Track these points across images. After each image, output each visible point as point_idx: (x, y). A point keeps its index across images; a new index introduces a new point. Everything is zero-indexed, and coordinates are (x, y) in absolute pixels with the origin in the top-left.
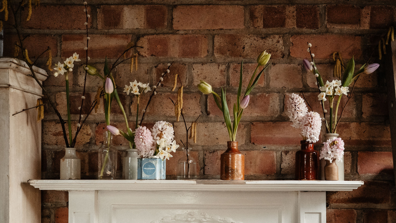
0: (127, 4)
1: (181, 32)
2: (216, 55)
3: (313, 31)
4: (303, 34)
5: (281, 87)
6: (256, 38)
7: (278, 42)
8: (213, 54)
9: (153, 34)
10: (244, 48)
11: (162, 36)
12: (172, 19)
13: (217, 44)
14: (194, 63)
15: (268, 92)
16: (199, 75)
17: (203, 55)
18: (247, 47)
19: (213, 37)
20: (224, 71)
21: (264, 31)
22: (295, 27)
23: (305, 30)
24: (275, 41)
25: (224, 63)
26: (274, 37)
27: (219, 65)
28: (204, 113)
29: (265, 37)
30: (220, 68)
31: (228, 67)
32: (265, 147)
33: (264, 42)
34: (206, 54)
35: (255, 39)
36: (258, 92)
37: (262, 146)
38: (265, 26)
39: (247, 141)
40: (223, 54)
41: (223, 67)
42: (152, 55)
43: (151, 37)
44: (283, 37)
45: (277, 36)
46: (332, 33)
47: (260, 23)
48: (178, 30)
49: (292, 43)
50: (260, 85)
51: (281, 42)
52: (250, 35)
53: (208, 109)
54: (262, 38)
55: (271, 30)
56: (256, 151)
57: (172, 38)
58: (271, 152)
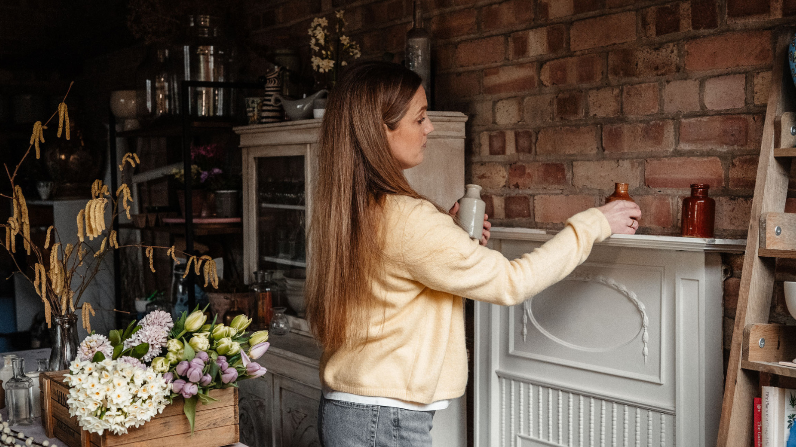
0: (532, 28)
1: (578, 53)
2: (610, 77)
3: (712, 31)
4: (699, 37)
5: (676, 110)
6: (649, 50)
7: (672, 52)
8: (607, 77)
9: (553, 59)
10: (637, 65)
11: (562, 60)
12: (569, 39)
13: (610, 62)
14: (590, 89)
15: (663, 119)
16: (594, 103)
17: (598, 79)
18: (640, 63)
19: (608, 54)
20: (618, 96)
21: (657, 39)
22: (691, 29)
23: (702, 31)
24: (669, 51)
25: (618, 86)
26: (668, 47)
27: (613, 89)
28: (600, 149)
29: (657, 47)
30: (615, 93)
31: (622, 91)
32: (660, 191)
33: (657, 54)
34: (601, 77)
35: (648, 52)
36: (651, 120)
37: (657, 190)
38: (658, 33)
39: (643, 183)
40: (616, 75)
41: (616, 91)
42: (553, 84)
43: (552, 63)
44: (677, 44)
45: (671, 45)
46: (734, 30)
47: (653, 30)
48: (575, 52)
49: (687, 51)
50: (653, 110)
51: (675, 52)
52: (643, 47)
53: (603, 145)
54: (656, 49)
55: (665, 37)
56: (651, 196)
57: (570, 60)
58: (666, 197)
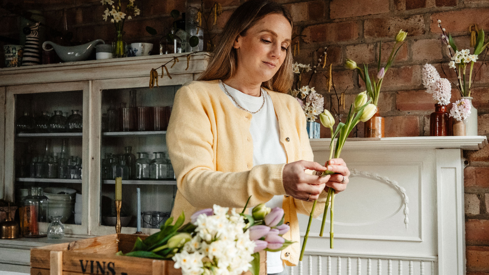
0: (294, 3)
1: (337, 20)
2: (366, 37)
3: (452, 8)
4: (442, 12)
5: (422, 59)
6: (400, 19)
7: (420, 20)
8: (363, 37)
9: (314, 25)
10: (389, 29)
11: (321, 25)
12: (329, 10)
13: (366, 28)
14: (348, 45)
15: (412, 65)
16: (351, 54)
17: (355, 39)
18: (392, 28)
19: (363, 21)
20: (373, 50)
21: (407, 12)
22: (435, 6)
23: (444, 8)
24: (417, 20)
25: (373, 43)
26: (416, 17)
27: (368, 45)
28: (356, 86)
29: (407, 18)
30: (369, 47)
31: (376, 46)
32: (409, 113)
33: (407, 22)
34: (358, 36)
35: (399, 20)
36: (402, 66)
37: (406, 112)
38: (408, 8)
39: (394, 108)
40: (371, 35)
41: (371, 47)
42: (314, 41)
43: (312, 27)
44: (424, 16)
45: (418, 16)
46: (469, 8)
47: (403, 6)
48: (334, 19)
49: (432, 21)
50: (403, 59)
51: (422, 21)
52: (395, 17)
53: (360, 83)
54: (405, 19)
55: (413, 11)
56: (402, 116)
57: (330, 25)
58: (415, 116)
